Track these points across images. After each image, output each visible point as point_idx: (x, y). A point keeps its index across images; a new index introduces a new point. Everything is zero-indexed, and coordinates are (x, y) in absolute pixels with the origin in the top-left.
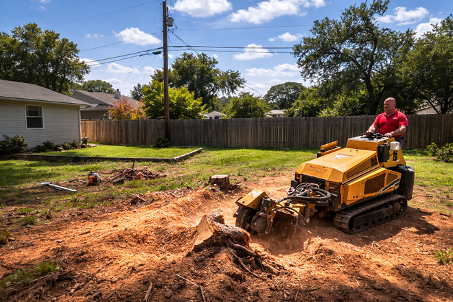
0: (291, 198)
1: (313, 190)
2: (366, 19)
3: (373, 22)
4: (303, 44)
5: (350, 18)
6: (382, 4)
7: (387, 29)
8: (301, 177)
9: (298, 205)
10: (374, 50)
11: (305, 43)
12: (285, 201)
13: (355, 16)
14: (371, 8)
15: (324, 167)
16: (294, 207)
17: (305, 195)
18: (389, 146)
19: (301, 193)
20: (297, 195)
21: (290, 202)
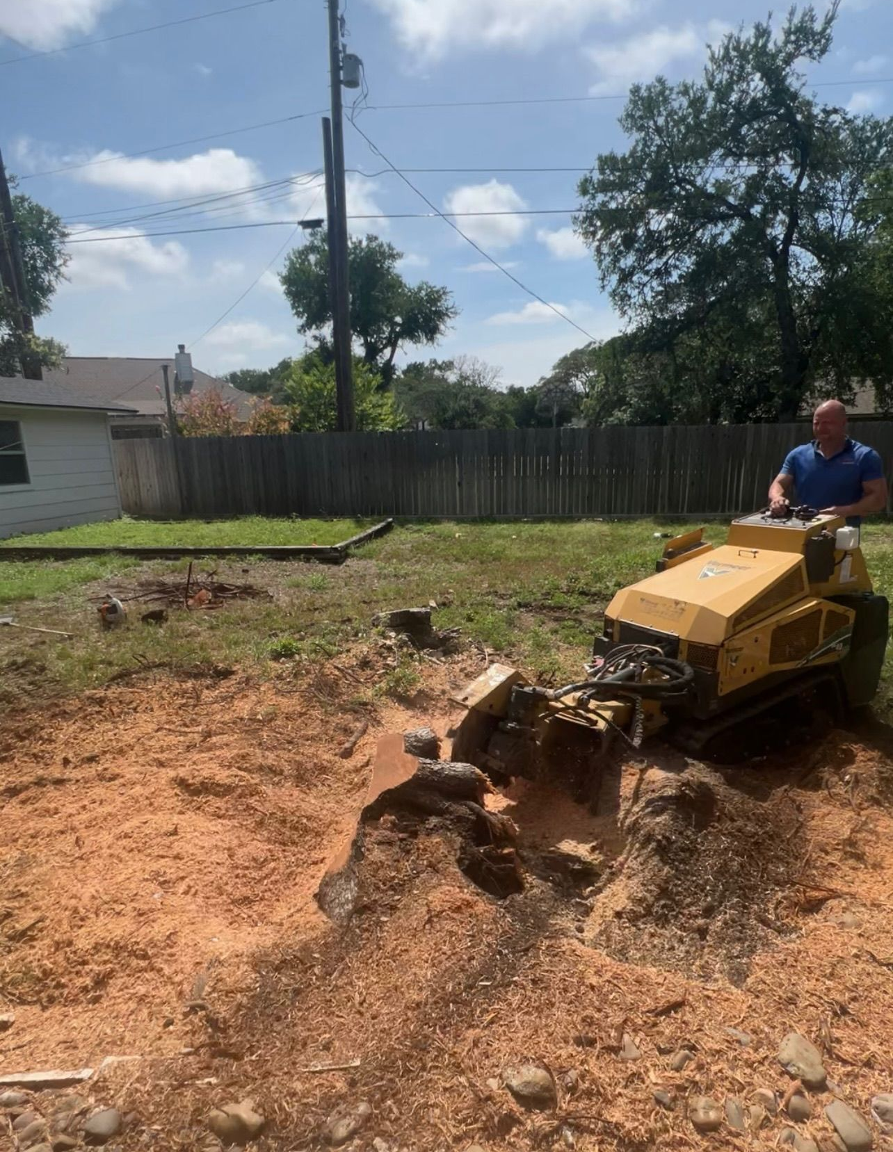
0: (593, 685)
1: (650, 662)
2: (773, 76)
3: (793, 83)
4: (597, 176)
5: (731, 73)
6: (818, 27)
7: (835, 111)
8: (617, 628)
9: (613, 703)
10: (800, 179)
11: (602, 171)
12: (578, 694)
13: (742, 67)
14: (787, 42)
15: (677, 603)
16: (599, 707)
17: (631, 677)
18: (834, 540)
19: (619, 673)
20: (609, 678)
21: (590, 697)
